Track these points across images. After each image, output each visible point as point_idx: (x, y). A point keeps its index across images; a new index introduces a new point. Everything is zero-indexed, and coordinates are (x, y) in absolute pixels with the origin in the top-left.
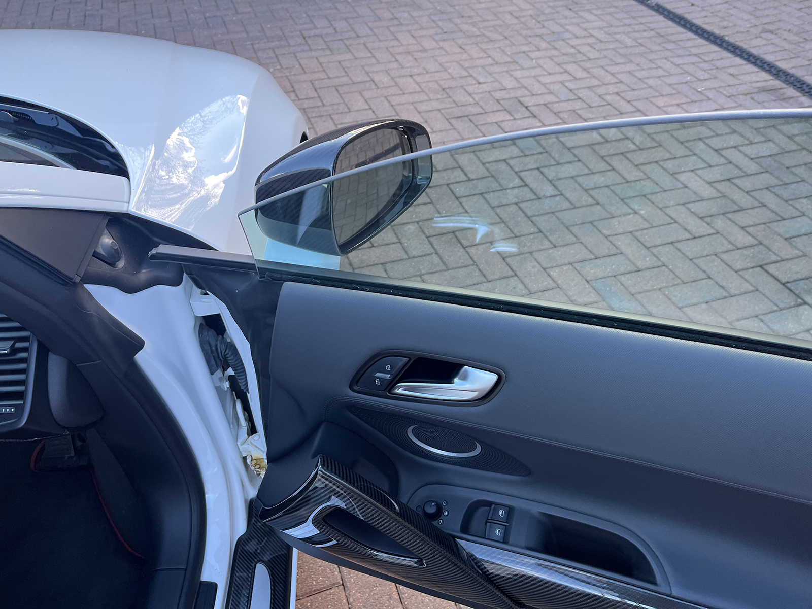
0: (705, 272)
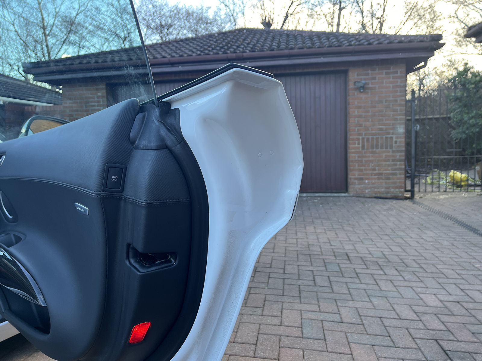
0: (389, 333)
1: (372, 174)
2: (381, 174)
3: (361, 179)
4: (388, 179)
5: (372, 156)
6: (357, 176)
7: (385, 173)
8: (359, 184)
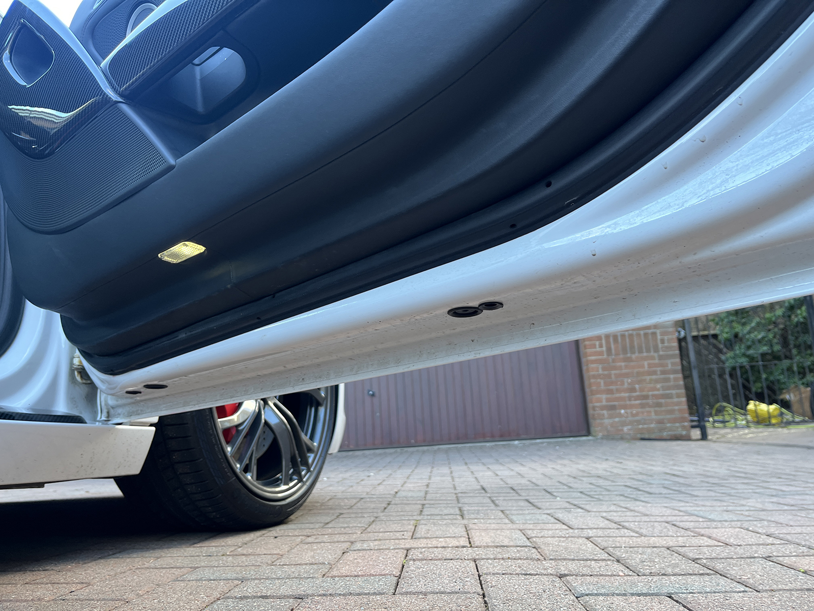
1: (630, 398)
2: (646, 397)
3: (613, 408)
4: (659, 405)
5: (626, 367)
6: (604, 403)
7: (653, 395)
8: (611, 417)
